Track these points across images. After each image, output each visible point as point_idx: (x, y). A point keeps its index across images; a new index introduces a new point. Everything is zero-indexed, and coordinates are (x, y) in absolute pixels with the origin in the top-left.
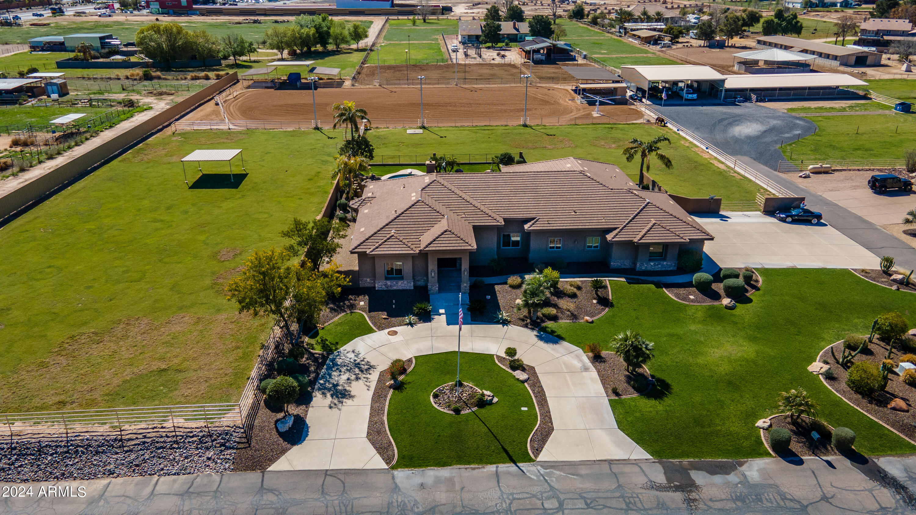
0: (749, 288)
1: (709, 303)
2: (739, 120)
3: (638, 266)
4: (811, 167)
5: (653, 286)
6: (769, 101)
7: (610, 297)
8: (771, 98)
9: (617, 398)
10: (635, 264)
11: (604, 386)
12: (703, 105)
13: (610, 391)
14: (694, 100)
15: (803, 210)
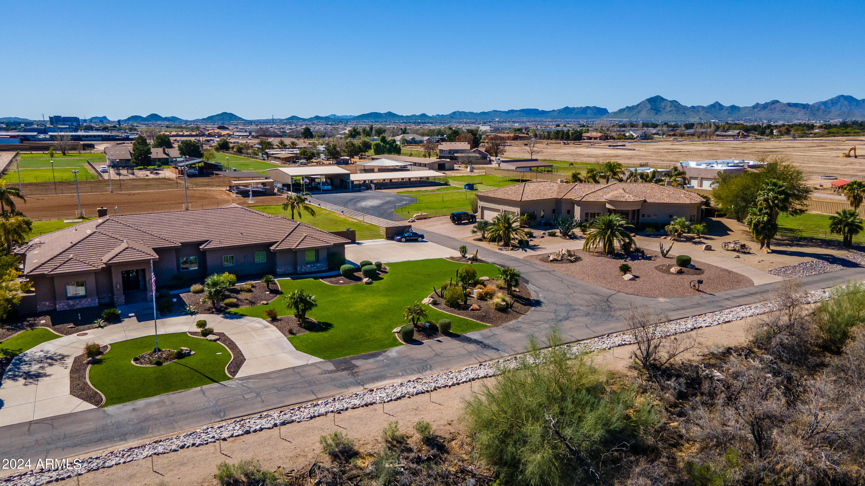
0: (380, 273)
1: (353, 283)
2: (364, 199)
3: (298, 269)
4: (415, 215)
5: (312, 279)
6: (384, 189)
7: (280, 289)
8: (385, 187)
9: (293, 336)
10: (296, 269)
11: (282, 332)
12: (337, 193)
13: (287, 333)
14: (329, 190)
15: (412, 233)
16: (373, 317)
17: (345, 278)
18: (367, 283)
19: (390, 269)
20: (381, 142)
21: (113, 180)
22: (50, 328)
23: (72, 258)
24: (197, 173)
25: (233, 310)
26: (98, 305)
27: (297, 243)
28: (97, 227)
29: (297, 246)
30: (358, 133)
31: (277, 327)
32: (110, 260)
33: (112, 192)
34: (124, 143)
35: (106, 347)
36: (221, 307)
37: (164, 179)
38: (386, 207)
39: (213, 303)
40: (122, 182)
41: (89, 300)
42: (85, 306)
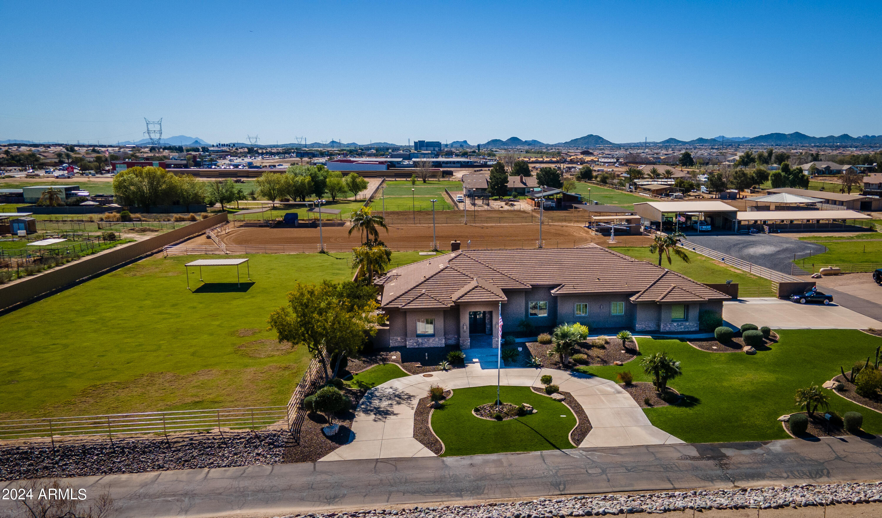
0: (768, 341)
1: (730, 351)
2: (753, 244)
3: (662, 327)
4: (822, 269)
5: (678, 341)
6: (781, 232)
7: (638, 349)
8: (783, 230)
9: (649, 407)
10: (659, 326)
11: (637, 400)
12: (717, 235)
13: (643, 403)
14: (708, 231)
15: (815, 292)
16: (753, 397)
17: (719, 344)
18: (748, 353)
19: (781, 337)
20: (783, 171)
21: (467, 211)
22: (400, 364)
23: (424, 294)
24: (554, 206)
25: (582, 368)
26: (444, 345)
27: (662, 295)
28: (449, 261)
29: (663, 298)
30: (753, 160)
31: (631, 394)
32: (459, 299)
33: (466, 224)
34: (481, 170)
35: (449, 392)
36: (570, 362)
37: (519, 211)
38: (782, 256)
39: (561, 357)
40: (476, 214)
41: (437, 339)
42: (432, 345)
